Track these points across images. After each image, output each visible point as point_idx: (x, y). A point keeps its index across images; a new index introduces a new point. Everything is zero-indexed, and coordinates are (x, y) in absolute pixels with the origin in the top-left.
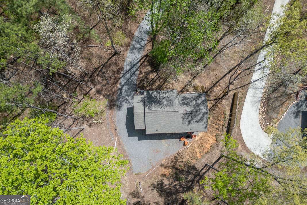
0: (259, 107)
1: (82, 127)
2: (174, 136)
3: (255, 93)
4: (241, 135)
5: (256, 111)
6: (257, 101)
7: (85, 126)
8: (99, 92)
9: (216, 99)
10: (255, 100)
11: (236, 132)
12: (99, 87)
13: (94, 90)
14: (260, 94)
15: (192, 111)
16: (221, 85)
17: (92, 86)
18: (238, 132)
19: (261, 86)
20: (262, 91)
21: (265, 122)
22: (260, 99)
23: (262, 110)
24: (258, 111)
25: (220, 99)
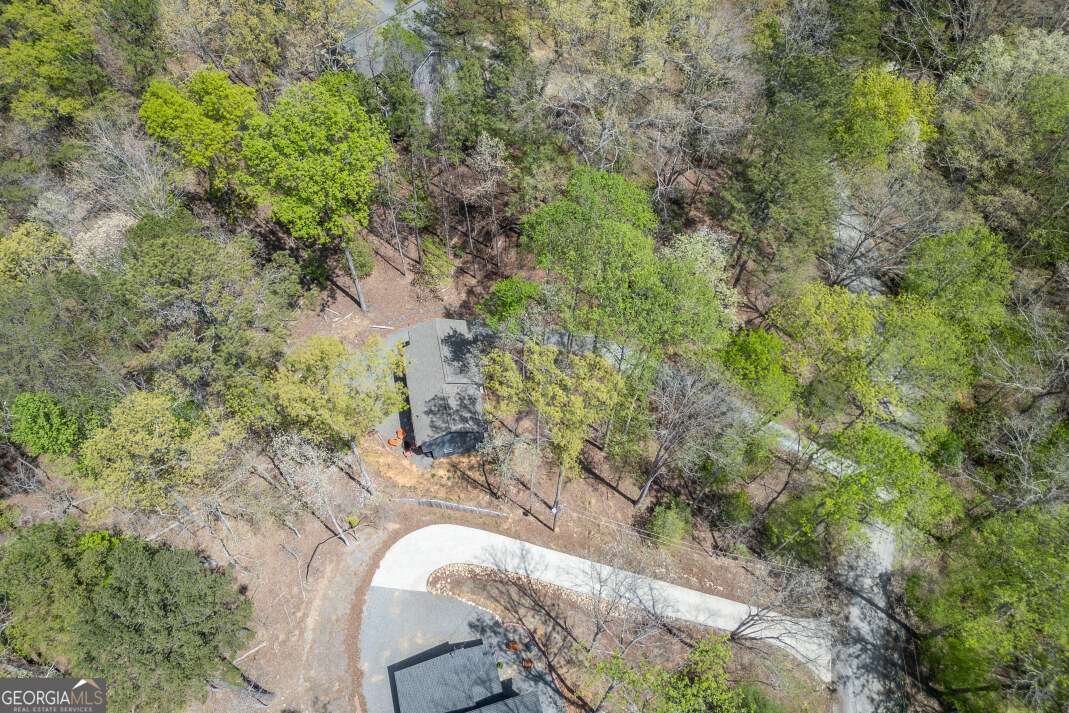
0: (485, 565)
1: (407, 273)
2: (405, 420)
3: (513, 555)
4: (419, 527)
5: (476, 557)
6: (497, 560)
7: (410, 277)
8: (470, 292)
9: (489, 485)
10: (499, 555)
11: (424, 518)
12: (479, 289)
13: (474, 282)
14: (512, 566)
15: (450, 408)
16: (522, 492)
17: (479, 277)
18: (423, 522)
19: (531, 568)
20: (522, 572)
21: (451, 575)
22: (503, 568)
23: (477, 571)
24: (475, 562)
25: (490, 489)
